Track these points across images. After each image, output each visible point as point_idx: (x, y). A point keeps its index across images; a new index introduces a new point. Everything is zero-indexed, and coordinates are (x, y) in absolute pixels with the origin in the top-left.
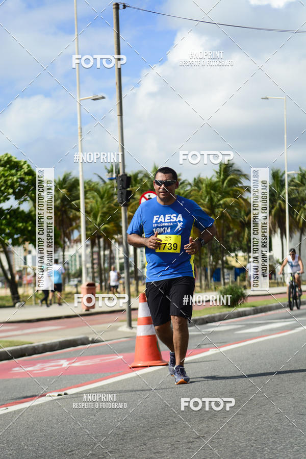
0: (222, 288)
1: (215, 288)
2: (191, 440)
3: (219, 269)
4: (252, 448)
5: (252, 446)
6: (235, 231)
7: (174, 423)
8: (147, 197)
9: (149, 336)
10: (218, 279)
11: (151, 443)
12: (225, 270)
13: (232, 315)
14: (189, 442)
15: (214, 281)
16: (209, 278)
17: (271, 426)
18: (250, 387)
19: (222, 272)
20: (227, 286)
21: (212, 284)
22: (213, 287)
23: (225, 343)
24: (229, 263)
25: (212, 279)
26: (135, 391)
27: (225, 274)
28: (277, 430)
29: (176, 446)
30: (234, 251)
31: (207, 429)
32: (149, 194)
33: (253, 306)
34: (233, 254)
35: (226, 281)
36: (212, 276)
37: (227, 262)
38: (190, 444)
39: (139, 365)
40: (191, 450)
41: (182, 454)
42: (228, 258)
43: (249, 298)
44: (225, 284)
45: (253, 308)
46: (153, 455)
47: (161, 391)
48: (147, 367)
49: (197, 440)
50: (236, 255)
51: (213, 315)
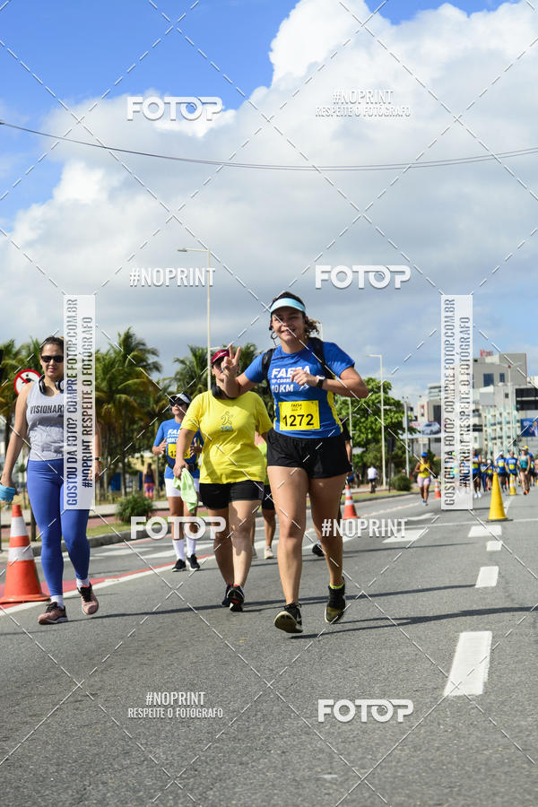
0: (122, 499)
1: (113, 499)
2: (80, 699)
3: (119, 474)
7: (57, 676)
8: (25, 377)
9: (25, 561)
10: (117, 488)
11: (25, 703)
12: (127, 476)
14: (76, 702)
15: (112, 490)
16: (105, 485)
17: (184, 679)
18: (158, 629)
19: (122, 479)
20: (130, 497)
21: (110, 494)
22: (110, 498)
23: (125, 571)
24: (132, 465)
25: (110, 487)
26: (6, 634)
27: (127, 481)
30: (139, 451)
31: (101, 684)
32: (26, 373)
34: (137, 455)
35: (128, 490)
36: (109, 484)
37: (129, 465)
38: (79, 704)
39: (11, 600)
40: (80, 712)
41: (67, 717)
42: (131, 459)
43: (159, 513)
44: (126, 494)
46: (28, 718)
47: (39, 634)
48: (21, 602)
50: (142, 457)
51: (110, 534)
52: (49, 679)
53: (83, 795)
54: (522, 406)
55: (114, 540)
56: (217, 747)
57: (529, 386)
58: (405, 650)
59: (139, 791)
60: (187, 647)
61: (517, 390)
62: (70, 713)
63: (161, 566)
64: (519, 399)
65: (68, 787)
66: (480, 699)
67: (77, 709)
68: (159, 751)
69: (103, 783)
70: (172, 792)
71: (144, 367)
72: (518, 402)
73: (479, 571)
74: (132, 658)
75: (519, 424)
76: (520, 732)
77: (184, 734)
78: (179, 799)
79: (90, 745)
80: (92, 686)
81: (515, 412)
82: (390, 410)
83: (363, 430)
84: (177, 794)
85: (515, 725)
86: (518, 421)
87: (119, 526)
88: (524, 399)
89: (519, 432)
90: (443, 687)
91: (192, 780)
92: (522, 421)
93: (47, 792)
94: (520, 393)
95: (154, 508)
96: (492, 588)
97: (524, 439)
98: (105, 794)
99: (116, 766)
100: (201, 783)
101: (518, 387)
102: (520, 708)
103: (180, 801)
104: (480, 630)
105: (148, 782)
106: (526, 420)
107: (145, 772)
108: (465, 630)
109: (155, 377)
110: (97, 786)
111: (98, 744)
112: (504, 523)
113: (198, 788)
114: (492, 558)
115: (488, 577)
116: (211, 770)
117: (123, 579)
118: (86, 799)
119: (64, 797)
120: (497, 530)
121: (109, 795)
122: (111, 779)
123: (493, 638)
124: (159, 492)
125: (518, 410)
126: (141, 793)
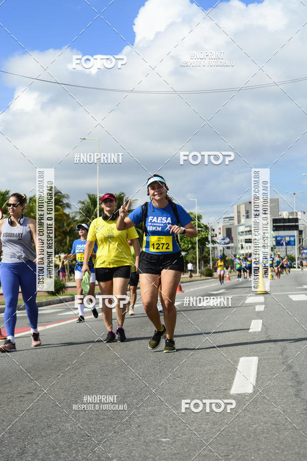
2: (23, 395)
4: (69, 401)
5: (69, 399)
6: (60, 238)
7: (10, 382)
13: (56, 302)
14: (20, 397)
17: (83, 384)
18: (68, 355)
28: (87, 387)
29: (10, 400)
31: (34, 387)
33: (72, 295)
38: (21, 398)
40: (22, 403)
43: (69, 289)
45: (71, 296)
49: (27, 395)
50: (60, 257)
51: (41, 301)
52: (6, 384)
53: (24, 451)
54: (276, 228)
55: (43, 304)
56: (101, 423)
57: (280, 217)
58: (209, 367)
59: (56, 448)
60: (85, 365)
61: (273, 219)
62: (17, 404)
63: (70, 319)
64: (274, 224)
65: (15, 447)
66: (251, 395)
67: (21, 401)
68: (68, 425)
69: (35, 444)
70: (75, 449)
71: (61, 205)
72: (274, 226)
73: (251, 322)
74: (53, 372)
75: (274, 239)
76: (274, 414)
77: (82, 416)
78: (79, 453)
79: (28, 422)
80: (30, 388)
81: (272, 232)
82: (201, 231)
83: (186, 242)
84: (78, 450)
85: (270, 410)
86: (274, 237)
87: (47, 296)
88: (277, 224)
89: (274, 244)
90: (230, 389)
91: (86, 442)
92: (276, 237)
93: (4, 449)
94: (275, 221)
95: (66, 286)
96: (259, 332)
97: (277, 247)
98: (37, 450)
99: (43, 434)
100: (92, 444)
101: (274, 218)
102: (274, 401)
103: (79, 454)
104: (251, 356)
105: (62, 443)
106: (278, 236)
107: (60, 437)
108: (243, 356)
109: (67, 211)
110: (32, 445)
111: (33, 421)
112: (265, 295)
113: (90, 447)
114: (259, 315)
115: (256, 326)
116: (97, 436)
117: (48, 327)
118: (26, 453)
119: (13, 451)
120: (261, 299)
121: (39, 450)
122: (40, 441)
123: (259, 360)
124: (69, 277)
125: (274, 231)
126: (57, 450)
